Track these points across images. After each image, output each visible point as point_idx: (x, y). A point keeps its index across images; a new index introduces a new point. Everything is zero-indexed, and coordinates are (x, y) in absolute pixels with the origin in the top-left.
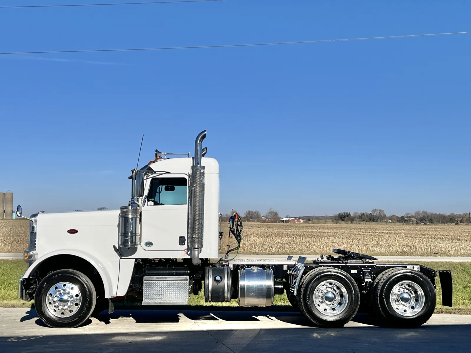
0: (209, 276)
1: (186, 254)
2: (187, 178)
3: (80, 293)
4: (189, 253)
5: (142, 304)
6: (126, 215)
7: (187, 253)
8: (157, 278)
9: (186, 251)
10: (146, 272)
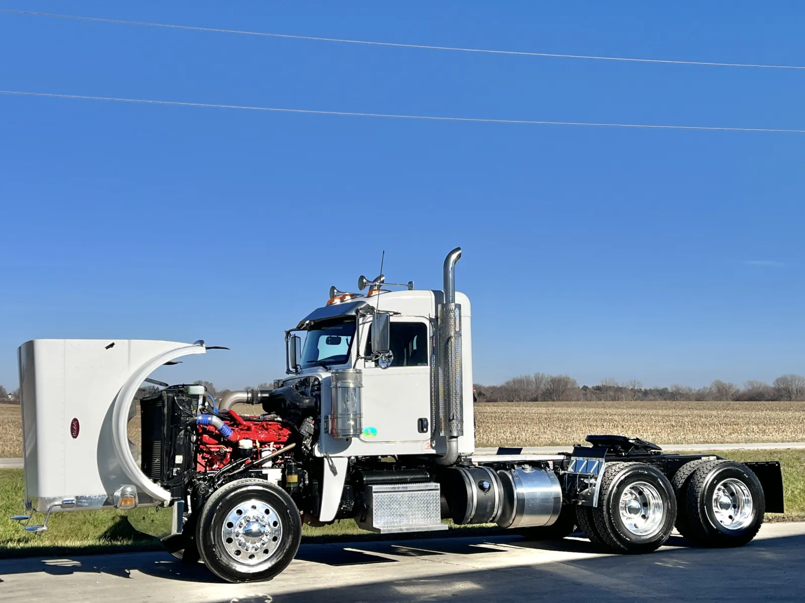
0: (470, 483)
1: (430, 447)
2: (427, 323)
3: (280, 519)
4: (434, 445)
5: (381, 533)
6: (345, 383)
7: (431, 445)
8: (393, 488)
9: (429, 441)
10: (364, 479)
